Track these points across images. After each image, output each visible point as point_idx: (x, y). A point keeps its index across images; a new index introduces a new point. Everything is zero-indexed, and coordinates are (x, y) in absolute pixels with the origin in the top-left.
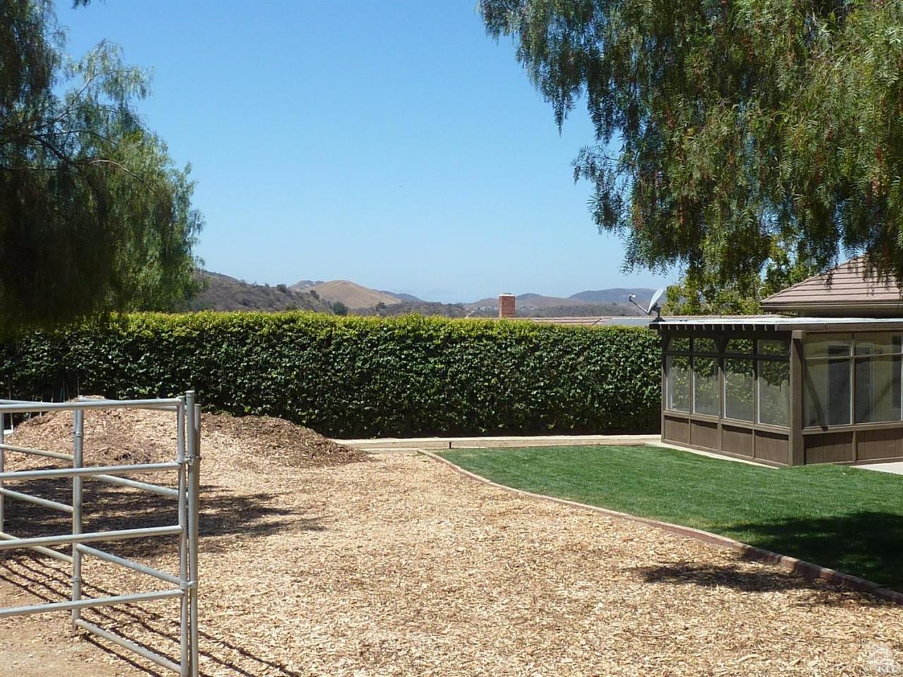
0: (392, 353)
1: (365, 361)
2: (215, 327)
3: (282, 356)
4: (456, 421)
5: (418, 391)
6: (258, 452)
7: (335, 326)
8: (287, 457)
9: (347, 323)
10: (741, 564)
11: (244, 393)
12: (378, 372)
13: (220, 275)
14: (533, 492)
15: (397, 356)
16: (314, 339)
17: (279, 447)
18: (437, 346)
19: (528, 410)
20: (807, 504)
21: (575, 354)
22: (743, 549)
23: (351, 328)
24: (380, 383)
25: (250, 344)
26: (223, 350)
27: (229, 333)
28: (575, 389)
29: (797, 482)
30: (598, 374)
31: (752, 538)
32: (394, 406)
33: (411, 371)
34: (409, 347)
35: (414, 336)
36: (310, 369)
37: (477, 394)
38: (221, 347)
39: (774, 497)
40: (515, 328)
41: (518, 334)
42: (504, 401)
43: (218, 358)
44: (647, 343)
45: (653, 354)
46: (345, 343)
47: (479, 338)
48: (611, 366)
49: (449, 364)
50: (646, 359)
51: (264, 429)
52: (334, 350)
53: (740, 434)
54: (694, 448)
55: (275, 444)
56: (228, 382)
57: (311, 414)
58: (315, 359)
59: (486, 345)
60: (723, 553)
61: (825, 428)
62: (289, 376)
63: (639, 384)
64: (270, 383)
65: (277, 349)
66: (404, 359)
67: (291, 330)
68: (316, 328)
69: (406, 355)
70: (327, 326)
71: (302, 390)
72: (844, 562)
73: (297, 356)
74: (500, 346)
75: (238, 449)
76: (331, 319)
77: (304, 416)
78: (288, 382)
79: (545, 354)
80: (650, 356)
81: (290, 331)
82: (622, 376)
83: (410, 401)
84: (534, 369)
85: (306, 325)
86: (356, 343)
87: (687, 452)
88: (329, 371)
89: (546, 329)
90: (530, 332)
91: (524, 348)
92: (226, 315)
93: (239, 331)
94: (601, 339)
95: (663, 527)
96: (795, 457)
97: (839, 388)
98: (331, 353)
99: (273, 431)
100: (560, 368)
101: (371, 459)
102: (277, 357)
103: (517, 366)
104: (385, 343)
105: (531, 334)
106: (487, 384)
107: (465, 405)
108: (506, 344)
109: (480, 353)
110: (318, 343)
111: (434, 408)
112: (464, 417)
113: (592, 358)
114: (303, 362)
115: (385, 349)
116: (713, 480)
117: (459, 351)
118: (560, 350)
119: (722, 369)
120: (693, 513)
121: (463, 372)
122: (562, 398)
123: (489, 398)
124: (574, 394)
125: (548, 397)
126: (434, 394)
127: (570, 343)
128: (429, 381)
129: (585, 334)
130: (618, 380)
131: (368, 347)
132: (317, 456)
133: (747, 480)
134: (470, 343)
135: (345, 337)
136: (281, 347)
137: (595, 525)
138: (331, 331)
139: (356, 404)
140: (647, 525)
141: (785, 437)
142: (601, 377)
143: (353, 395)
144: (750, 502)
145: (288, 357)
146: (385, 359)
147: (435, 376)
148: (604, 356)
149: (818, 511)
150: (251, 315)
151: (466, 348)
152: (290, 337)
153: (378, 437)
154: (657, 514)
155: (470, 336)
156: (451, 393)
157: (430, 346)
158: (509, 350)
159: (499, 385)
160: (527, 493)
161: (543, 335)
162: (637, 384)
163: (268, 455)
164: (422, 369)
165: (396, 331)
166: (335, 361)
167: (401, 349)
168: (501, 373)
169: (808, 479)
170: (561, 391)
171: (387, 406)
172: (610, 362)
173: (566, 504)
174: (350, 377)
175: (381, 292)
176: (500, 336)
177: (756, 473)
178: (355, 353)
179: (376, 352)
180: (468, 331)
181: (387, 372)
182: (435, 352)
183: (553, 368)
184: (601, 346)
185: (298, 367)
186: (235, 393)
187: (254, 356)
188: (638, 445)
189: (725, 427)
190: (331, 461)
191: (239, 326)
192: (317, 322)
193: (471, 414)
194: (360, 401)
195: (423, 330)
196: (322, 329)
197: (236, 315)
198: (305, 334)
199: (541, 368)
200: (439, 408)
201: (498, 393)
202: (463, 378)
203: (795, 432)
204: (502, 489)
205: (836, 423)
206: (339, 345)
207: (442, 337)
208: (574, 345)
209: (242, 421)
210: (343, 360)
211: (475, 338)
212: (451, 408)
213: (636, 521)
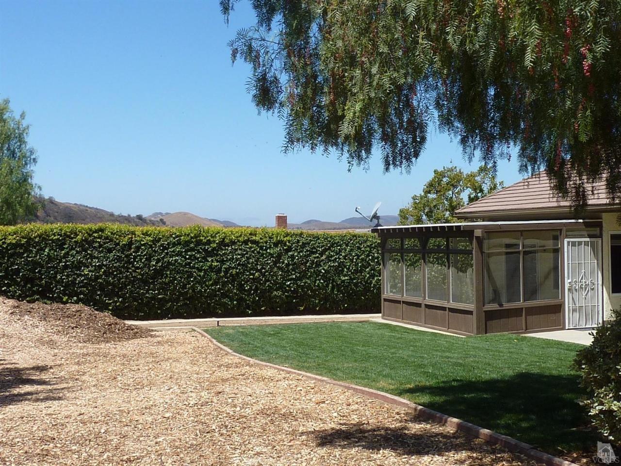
0: (179, 254)
1: (158, 261)
2: (40, 236)
3: (92, 257)
4: (229, 305)
5: (199, 283)
6: (59, 332)
7: (135, 234)
8: (83, 335)
9: (144, 232)
10: (411, 425)
11: (63, 287)
12: (168, 269)
13: (97, 209)
14: (262, 360)
15: (183, 257)
16: (118, 244)
17: (76, 327)
18: (214, 249)
19: (284, 297)
20: (480, 366)
21: (319, 254)
22: (415, 409)
23: (148, 235)
24: (170, 277)
25: (67, 248)
26: (46, 253)
27: (50, 240)
28: (319, 280)
29: (477, 348)
30: (336, 268)
31: (426, 399)
32: (181, 294)
33: (194, 267)
34: (192, 250)
35: (196, 241)
36: (115, 267)
37: (244, 284)
38: (44, 251)
39: (455, 360)
40: (273, 235)
41: (275, 239)
42: (265, 289)
43: (42, 259)
44: (373, 245)
45: (378, 253)
46: (143, 247)
47: (245, 242)
48: (347, 263)
49: (222, 262)
50: (373, 257)
51: (67, 313)
52: (134, 252)
53: (438, 311)
54: (405, 323)
55: (73, 325)
56: (50, 278)
57: (116, 302)
58: (119, 259)
59: (251, 248)
60: (398, 413)
61: (501, 305)
62: (98, 273)
63: (368, 276)
64: (83, 278)
65: (89, 252)
66: (188, 259)
67: (100, 237)
68: (120, 236)
69: (190, 255)
70: (128, 234)
71: (108, 283)
72: (502, 422)
73: (104, 257)
74: (261, 248)
75: (43, 329)
76: (132, 229)
77: (110, 303)
78: (97, 278)
79: (296, 254)
80: (376, 255)
81: (98, 238)
82: (354, 270)
83: (193, 291)
84: (288, 265)
85: (112, 233)
86: (151, 247)
87: (399, 326)
88: (130, 268)
89: (297, 235)
90: (284, 237)
91: (280, 250)
92: (47, 227)
93: (58, 239)
94: (338, 242)
95: (354, 389)
96: (478, 328)
97: (512, 274)
98: (131, 254)
99: (75, 315)
100: (308, 265)
101: (151, 336)
102: (89, 258)
103: (275, 263)
104: (173, 247)
105: (285, 239)
106: (252, 277)
107: (235, 293)
108: (266, 246)
109: (247, 254)
110: (122, 248)
111: (212, 295)
112: (235, 302)
113: (332, 256)
114: (109, 262)
115: (173, 251)
116: (412, 348)
117: (230, 252)
118: (307, 251)
119: (425, 262)
120: (385, 376)
121: (233, 268)
122: (309, 287)
123: (253, 288)
124: (318, 284)
125: (299, 286)
126: (212, 285)
127: (315, 246)
128: (208, 275)
129: (326, 239)
130: (352, 273)
131: (161, 250)
132: (108, 334)
133: (438, 346)
134: (239, 246)
135: (142, 243)
136: (92, 251)
137: (299, 389)
138: (132, 238)
139: (152, 293)
140: (342, 388)
141: (471, 313)
142: (339, 270)
143: (149, 287)
144: (433, 366)
145: (97, 258)
146: (174, 259)
147: (212, 272)
148: (341, 255)
149: (488, 373)
150: (68, 227)
151: (236, 250)
152: (99, 243)
153: (169, 318)
154: (354, 377)
155: (239, 241)
156: (224, 284)
157: (208, 248)
158: (268, 251)
159: (261, 278)
160: (257, 361)
161: (293, 239)
162: (366, 276)
163: (67, 334)
164: (202, 266)
165: (182, 238)
166: (135, 261)
167: (186, 251)
168: (263, 268)
169: (486, 345)
170: (309, 282)
171: (175, 294)
172: (346, 259)
173: (283, 370)
174: (147, 273)
175: (210, 220)
176: (261, 241)
177: (446, 341)
178: (150, 255)
179: (167, 253)
180: (237, 237)
181: (175, 269)
182: (212, 253)
183: (302, 264)
184: (339, 248)
185: (105, 266)
186: (56, 286)
187: (70, 258)
188: (364, 321)
189: (427, 306)
190: (118, 338)
191: (58, 235)
192: (121, 231)
193: (241, 300)
194: (155, 291)
195: (203, 236)
196: (125, 237)
197: (56, 226)
198: (111, 240)
199: (293, 265)
200: (216, 296)
201: (261, 284)
202: (234, 273)
203: (478, 308)
204: (240, 358)
205: (509, 301)
206: (138, 249)
207: (217, 242)
208: (318, 247)
209: (50, 308)
210: (141, 259)
211: (243, 242)
212: (224, 295)
213: (334, 384)
